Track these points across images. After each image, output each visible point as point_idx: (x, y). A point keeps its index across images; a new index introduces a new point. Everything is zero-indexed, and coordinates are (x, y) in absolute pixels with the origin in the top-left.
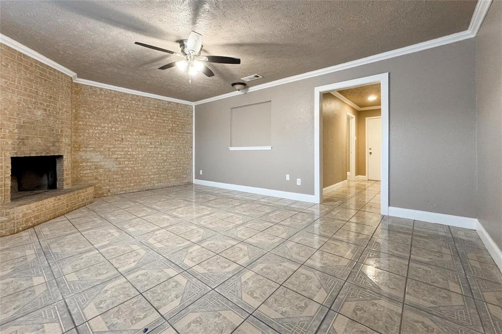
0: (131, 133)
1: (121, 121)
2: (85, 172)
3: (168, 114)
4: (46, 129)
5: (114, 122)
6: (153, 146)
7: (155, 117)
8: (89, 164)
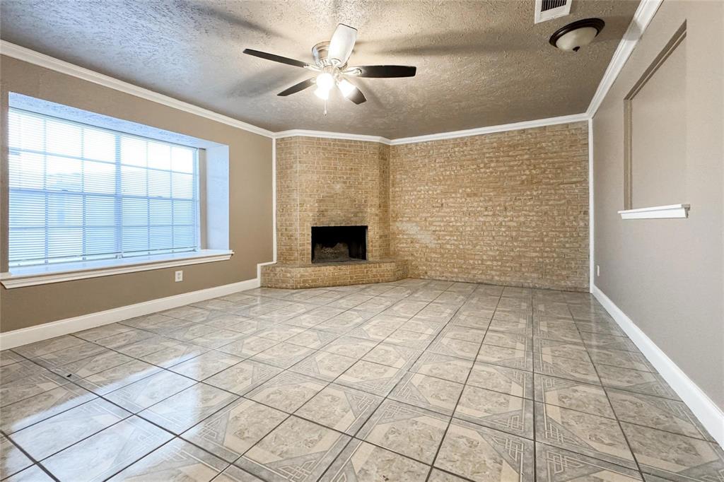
0: (453, 195)
1: (440, 181)
2: (402, 245)
3: (520, 152)
4: (347, 200)
5: (432, 182)
6: (491, 213)
7: (492, 165)
8: (405, 237)
